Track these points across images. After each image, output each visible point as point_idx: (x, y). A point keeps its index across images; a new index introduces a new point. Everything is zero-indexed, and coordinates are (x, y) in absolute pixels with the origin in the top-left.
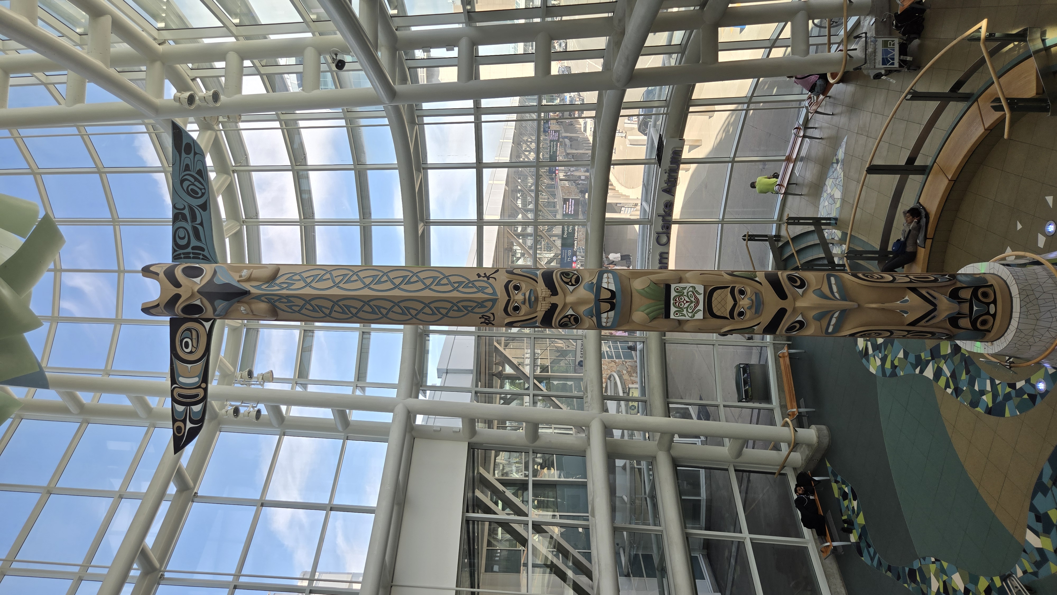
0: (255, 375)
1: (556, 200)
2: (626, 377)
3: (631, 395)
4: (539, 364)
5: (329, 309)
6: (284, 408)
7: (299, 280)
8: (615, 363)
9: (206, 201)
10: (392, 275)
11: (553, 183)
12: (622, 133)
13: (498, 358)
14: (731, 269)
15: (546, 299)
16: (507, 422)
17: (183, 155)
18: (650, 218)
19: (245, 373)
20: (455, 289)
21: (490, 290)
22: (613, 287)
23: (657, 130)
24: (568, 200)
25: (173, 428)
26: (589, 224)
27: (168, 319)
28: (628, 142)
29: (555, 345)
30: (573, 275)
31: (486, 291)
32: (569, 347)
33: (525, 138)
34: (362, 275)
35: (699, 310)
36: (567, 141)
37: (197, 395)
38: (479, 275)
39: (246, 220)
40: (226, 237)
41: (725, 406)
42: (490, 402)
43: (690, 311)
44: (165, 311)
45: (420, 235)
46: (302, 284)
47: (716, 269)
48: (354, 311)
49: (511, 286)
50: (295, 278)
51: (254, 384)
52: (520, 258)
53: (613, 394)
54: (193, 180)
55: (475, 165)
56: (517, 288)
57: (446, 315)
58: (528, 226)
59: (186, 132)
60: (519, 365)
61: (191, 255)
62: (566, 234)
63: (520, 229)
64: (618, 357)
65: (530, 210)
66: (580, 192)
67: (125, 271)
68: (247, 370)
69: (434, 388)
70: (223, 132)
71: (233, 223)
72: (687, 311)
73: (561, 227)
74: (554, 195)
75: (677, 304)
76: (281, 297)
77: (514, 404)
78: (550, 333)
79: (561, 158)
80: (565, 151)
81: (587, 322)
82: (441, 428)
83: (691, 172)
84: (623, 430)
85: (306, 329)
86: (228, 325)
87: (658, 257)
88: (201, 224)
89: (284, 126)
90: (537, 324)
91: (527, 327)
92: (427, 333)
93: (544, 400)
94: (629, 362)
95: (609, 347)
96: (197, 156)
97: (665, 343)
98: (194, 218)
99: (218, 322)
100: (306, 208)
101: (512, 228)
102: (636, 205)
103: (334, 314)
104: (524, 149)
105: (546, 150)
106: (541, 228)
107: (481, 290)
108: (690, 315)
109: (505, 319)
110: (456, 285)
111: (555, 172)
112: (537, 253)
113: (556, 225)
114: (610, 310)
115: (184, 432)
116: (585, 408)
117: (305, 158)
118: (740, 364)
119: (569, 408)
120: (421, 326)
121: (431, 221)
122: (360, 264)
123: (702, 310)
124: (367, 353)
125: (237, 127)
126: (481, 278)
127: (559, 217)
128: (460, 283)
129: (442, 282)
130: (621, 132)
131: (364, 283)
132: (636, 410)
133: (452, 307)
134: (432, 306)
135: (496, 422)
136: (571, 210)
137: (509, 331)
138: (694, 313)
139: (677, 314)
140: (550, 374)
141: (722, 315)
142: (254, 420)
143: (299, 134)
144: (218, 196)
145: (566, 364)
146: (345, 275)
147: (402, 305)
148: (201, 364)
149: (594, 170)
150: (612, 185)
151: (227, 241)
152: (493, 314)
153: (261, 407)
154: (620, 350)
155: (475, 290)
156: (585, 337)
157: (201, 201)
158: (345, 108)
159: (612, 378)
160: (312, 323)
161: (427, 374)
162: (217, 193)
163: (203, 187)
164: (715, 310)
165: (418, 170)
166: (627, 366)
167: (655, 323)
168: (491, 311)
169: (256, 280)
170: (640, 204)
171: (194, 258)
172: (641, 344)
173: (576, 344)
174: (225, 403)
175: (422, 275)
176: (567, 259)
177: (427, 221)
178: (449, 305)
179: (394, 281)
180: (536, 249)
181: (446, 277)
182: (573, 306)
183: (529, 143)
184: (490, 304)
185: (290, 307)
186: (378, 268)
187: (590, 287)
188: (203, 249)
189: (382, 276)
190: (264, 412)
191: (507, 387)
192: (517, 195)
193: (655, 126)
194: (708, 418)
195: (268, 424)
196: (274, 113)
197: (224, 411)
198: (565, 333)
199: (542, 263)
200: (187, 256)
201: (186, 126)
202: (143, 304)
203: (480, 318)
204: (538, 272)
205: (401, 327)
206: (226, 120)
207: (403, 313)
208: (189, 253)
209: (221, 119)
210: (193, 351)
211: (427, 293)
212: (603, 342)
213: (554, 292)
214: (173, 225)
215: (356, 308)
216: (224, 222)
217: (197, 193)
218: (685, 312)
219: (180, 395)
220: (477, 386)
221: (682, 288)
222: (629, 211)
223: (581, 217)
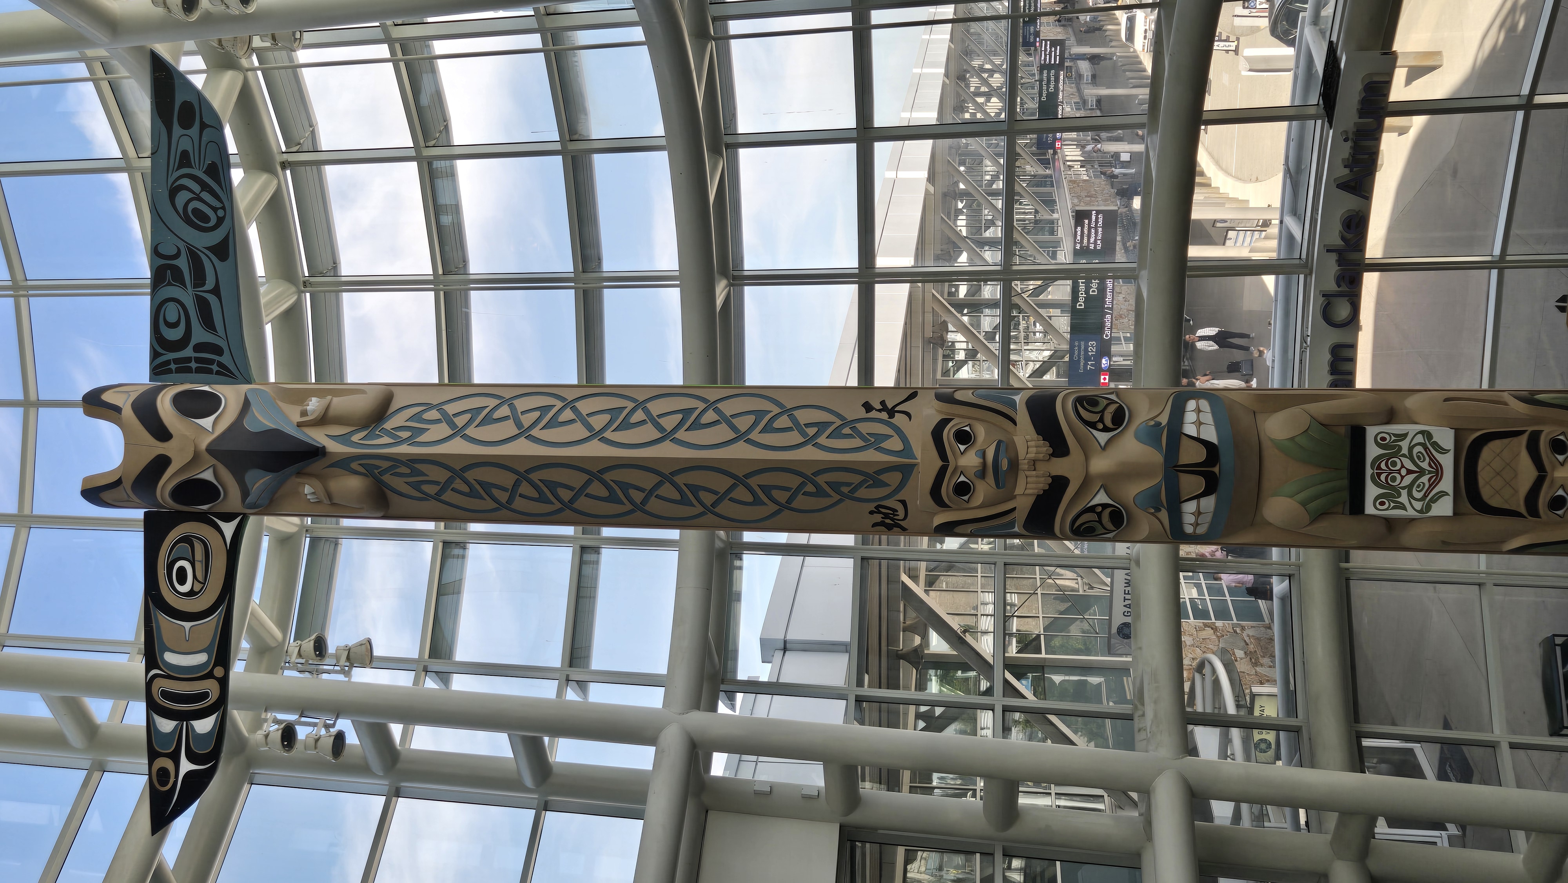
0: (331, 649)
1: (1055, 216)
2: (1243, 666)
3: (1257, 713)
4: (1014, 631)
5: (505, 489)
6: (396, 730)
7: (438, 421)
8: (1215, 629)
9: (226, 238)
10: (656, 408)
11: (1048, 172)
12: (1227, 40)
13: (912, 614)
14: (1525, 385)
15: (1039, 465)
16: (935, 776)
17: (177, 130)
18: (1304, 256)
19: (308, 645)
20: (810, 441)
21: (895, 444)
22: (1210, 434)
23: (1322, 32)
24: (1086, 214)
25: (150, 775)
26: (1144, 274)
27: (139, 514)
28: (1243, 66)
29: (1058, 582)
30: (1108, 405)
31: (885, 445)
32: (1092, 588)
33: (976, 63)
34: (585, 407)
35: (1443, 494)
36: (1084, 67)
37: (204, 696)
38: (868, 407)
39: (312, 279)
40: (265, 319)
41: (1513, 746)
42: (893, 723)
43: (1418, 495)
44: (134, 497)
45: (718, 311)
46: (443, 430)
47: (1485, 386)
48: (566, 495)
49: (948, 434)
50: (427, 416)
51: (328, 672)
52: (963, 363)
53: (1209, 710)
54: (196, 188)
55: (854, 134)
56: (964, 437)
57: (786, 506)
58: (986, 281)
59: (182, 76)
60: (965, 632)
61: (193, 365)
62: (1081, 300)
63: (963, 290)
64: (1223, 614)
65: (992, 243)
66: (1118, 194)
67: (42, 403)
68: (313, 637)
69: (754, 687)
70: (259, 73)
71: (281, 287)
72: (1410, 495)
73: (1069, 282)
74: (1050, 203)
75: (1383, 477)
76: (395, 460)
77: (951, 731)
78: (1042, 551)
79: (1068, 109)
80: (1079, 90)
81: (1145, 523)
82: (772, 786)
83: (1412, 134)
84: (1238, 801)
85: (449, 538)
86: (271, 530)
87: (1327, 357)
88: (216, 291)
89: (400, 55)
90: (1016, 529)
91: (983, 536)
92: (738, 550)
93: (1027, 722)
94: (1250, 629)
95: (1198, 586)
96: (206, 131)
97: (1348, 580)
98: (199, 277)
99: (252, 520)
100: (447, 248)
101: (943, 287)
102: (1266, 224)
103: (519, 504)
104: (972, 89)
105: (1030, 91)
106: (1017, 286)
107: (875, 442)
108: (1418, 505)
109: (935, 514)
110: (811, 431)
111: (1053, 146)
112: (1009, 350)
113: (1056, 279)
114: (1205, 494)
115: (175, 783)
116: (1138, 745)
117: (447, 128)
118: (1555, 635)
119: (1092, 744)
120: (722, 533)
121: (746, 273)
122: (575, 382)
123: (1451, 491)
124: (593, 598)
125: (291, 59)
126: (873, 414)
127: (1064, 257)
128: (822, 426)
129: (777, 425)
130: (1224, 37)
131: (589, 427)
132: (1271, 753)
133: (803, 484)
134: (753, 482)
135: (906, 776)
136: (1095, 241)
137: (938, 546)
138: (1430, 501)
139: (1382, 504)
140: (1043, 655)
141: (1506, 506)
142: (330, 758)
143: (434, 71)
144: (249, 224)
145: (1084, 632)
146: (544, 409)
147: (680, 479)
148: (212, 622)
149: (1157, 139)
150: (1202, 174)
151: (268, 328)
152: (904, 503)
153: (344, 725)
154: (1228, 598)
155: (857, 442)
156: (1138, 563)
157: (215, 238)
158: (541, 6)
159: (1207, 670)
160: (463, 525)
161: (736, 652)
162: (247, 218)
163: (219, 205)
164: (1486, 493)
165: (716, 151)
166: (1247, 639)
167: (1323, 527)
168: (900, 496)
169: (339, 421)
170: (1277, 222)
171: (198, 370)
172: (1283, 581)
173: (1112, 582)
174: (263, 716)
175: (728, 408)
176: (1086, 365)
177: (736, 273)
178: (794, 481)
179: (662, 421)
180: (1006, 341)
181: (787, 411)
182: (1108, 482)
183: (985, 75)
184: (894, 478)
185: (416, 486)
186: (618, 392)
187: (1152, 434)
188: (219, 351)
189: (633, 410)
190: (352, 739)
191: (934, 687)
192: (956, 205)
193: (1316, 20)
194: (1466, 776)
195: (361, 769)
196: (378, 24)
197: (259, 735)
198: (1082, 551)
199: (1021, 375)
200: (184, 368)
201: (178, 61)
202: (86, 480)
203: (871, 513)
204: (1017, 398)
205: (674, 534)
206: (268, 44)
207: (684, 501)
208: (189, 360)
209: (257, 42)
210: (196, 589)
211: (741, 451)
212: (1181, 574)
213: (1059, 448)
214: (153, 294)
215: (571, 488)
216: (263, 284)
217: (207, 219)
218: (1404, 498)
219: (166, 694)
220: (860, 683)
221: (1395, 435)
222: (1248, 239)
223: (1120, 256)
